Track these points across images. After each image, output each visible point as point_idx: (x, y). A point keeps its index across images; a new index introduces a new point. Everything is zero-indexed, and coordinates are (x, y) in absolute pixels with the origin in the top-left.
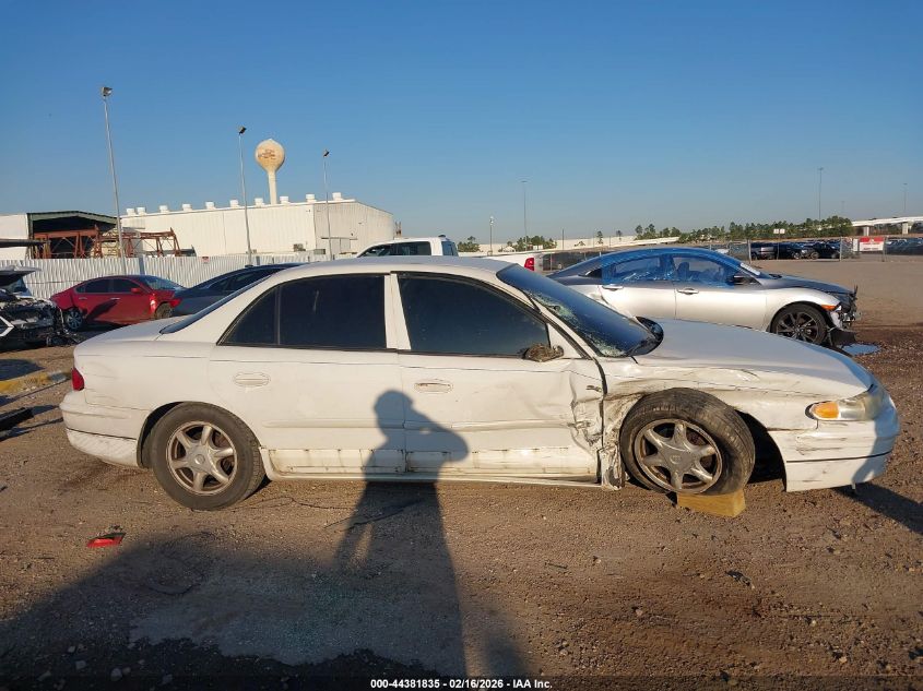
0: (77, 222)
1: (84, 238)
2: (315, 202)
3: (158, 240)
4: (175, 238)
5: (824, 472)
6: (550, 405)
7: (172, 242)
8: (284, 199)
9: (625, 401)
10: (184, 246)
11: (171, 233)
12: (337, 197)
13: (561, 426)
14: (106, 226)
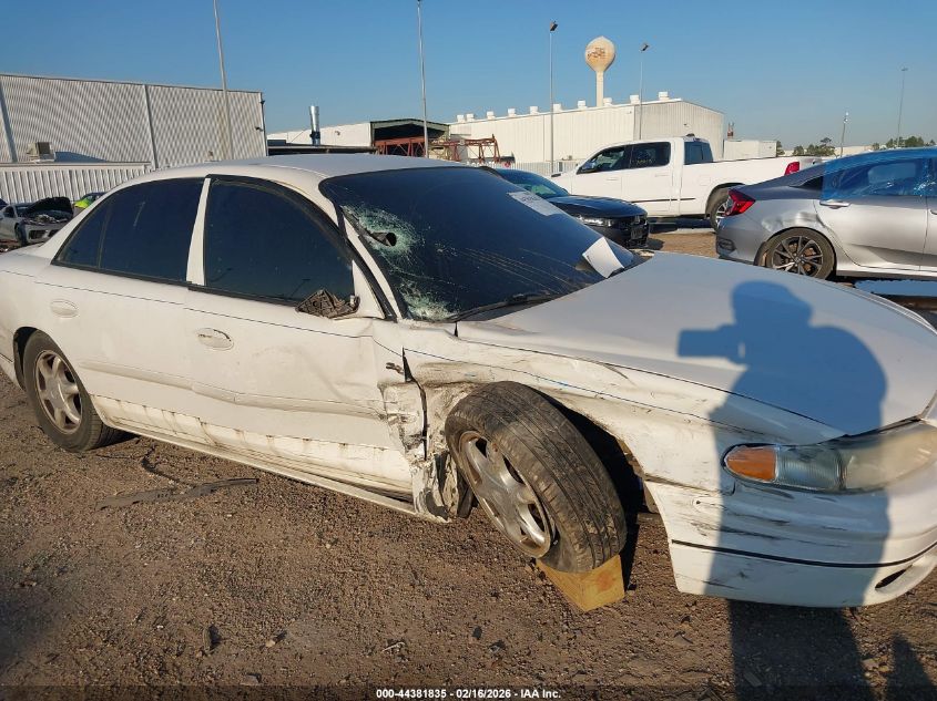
0: (412, 129)
1: (416, 145)
2: (639, 103)
3: (481, 146)
4: (496, 145)
5: (742, 575)
6: (353, 384)
7: (492, 148)
8: (608, 100)
9: (455, 390)
10: (504, 153)
11: (493, 140)
12: (663, 97)
13: (369, 415)
14: (435, 133)
